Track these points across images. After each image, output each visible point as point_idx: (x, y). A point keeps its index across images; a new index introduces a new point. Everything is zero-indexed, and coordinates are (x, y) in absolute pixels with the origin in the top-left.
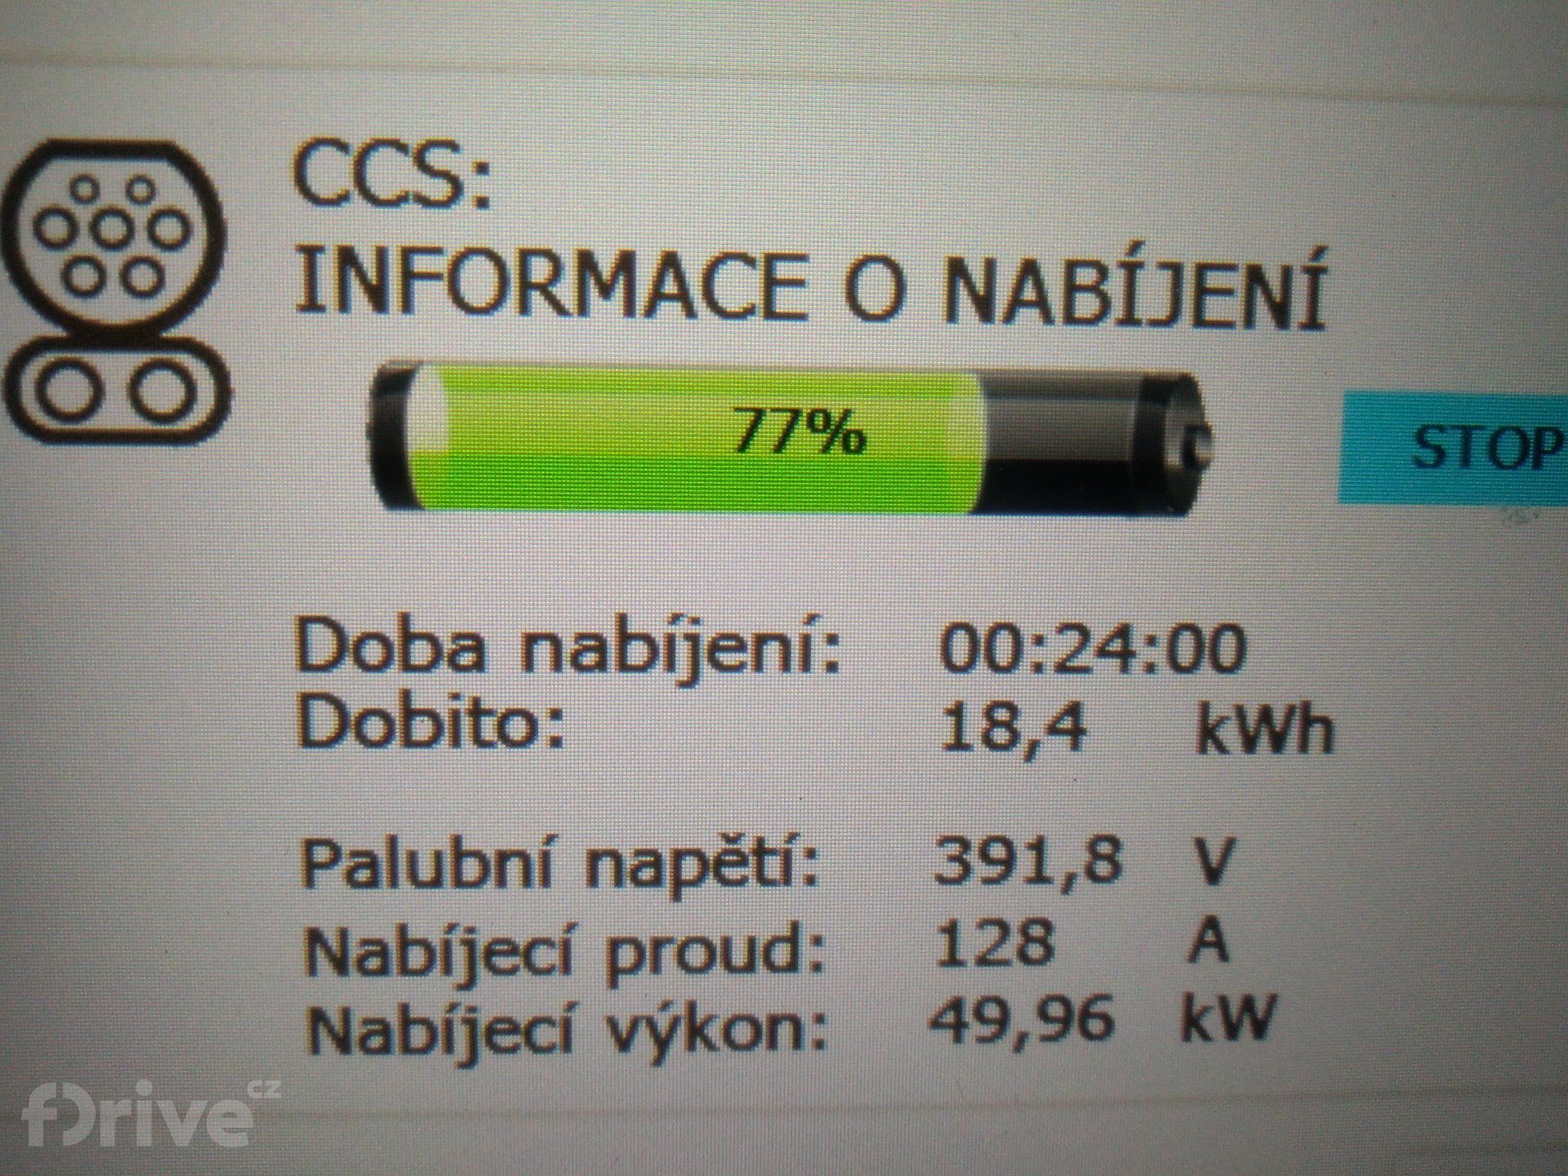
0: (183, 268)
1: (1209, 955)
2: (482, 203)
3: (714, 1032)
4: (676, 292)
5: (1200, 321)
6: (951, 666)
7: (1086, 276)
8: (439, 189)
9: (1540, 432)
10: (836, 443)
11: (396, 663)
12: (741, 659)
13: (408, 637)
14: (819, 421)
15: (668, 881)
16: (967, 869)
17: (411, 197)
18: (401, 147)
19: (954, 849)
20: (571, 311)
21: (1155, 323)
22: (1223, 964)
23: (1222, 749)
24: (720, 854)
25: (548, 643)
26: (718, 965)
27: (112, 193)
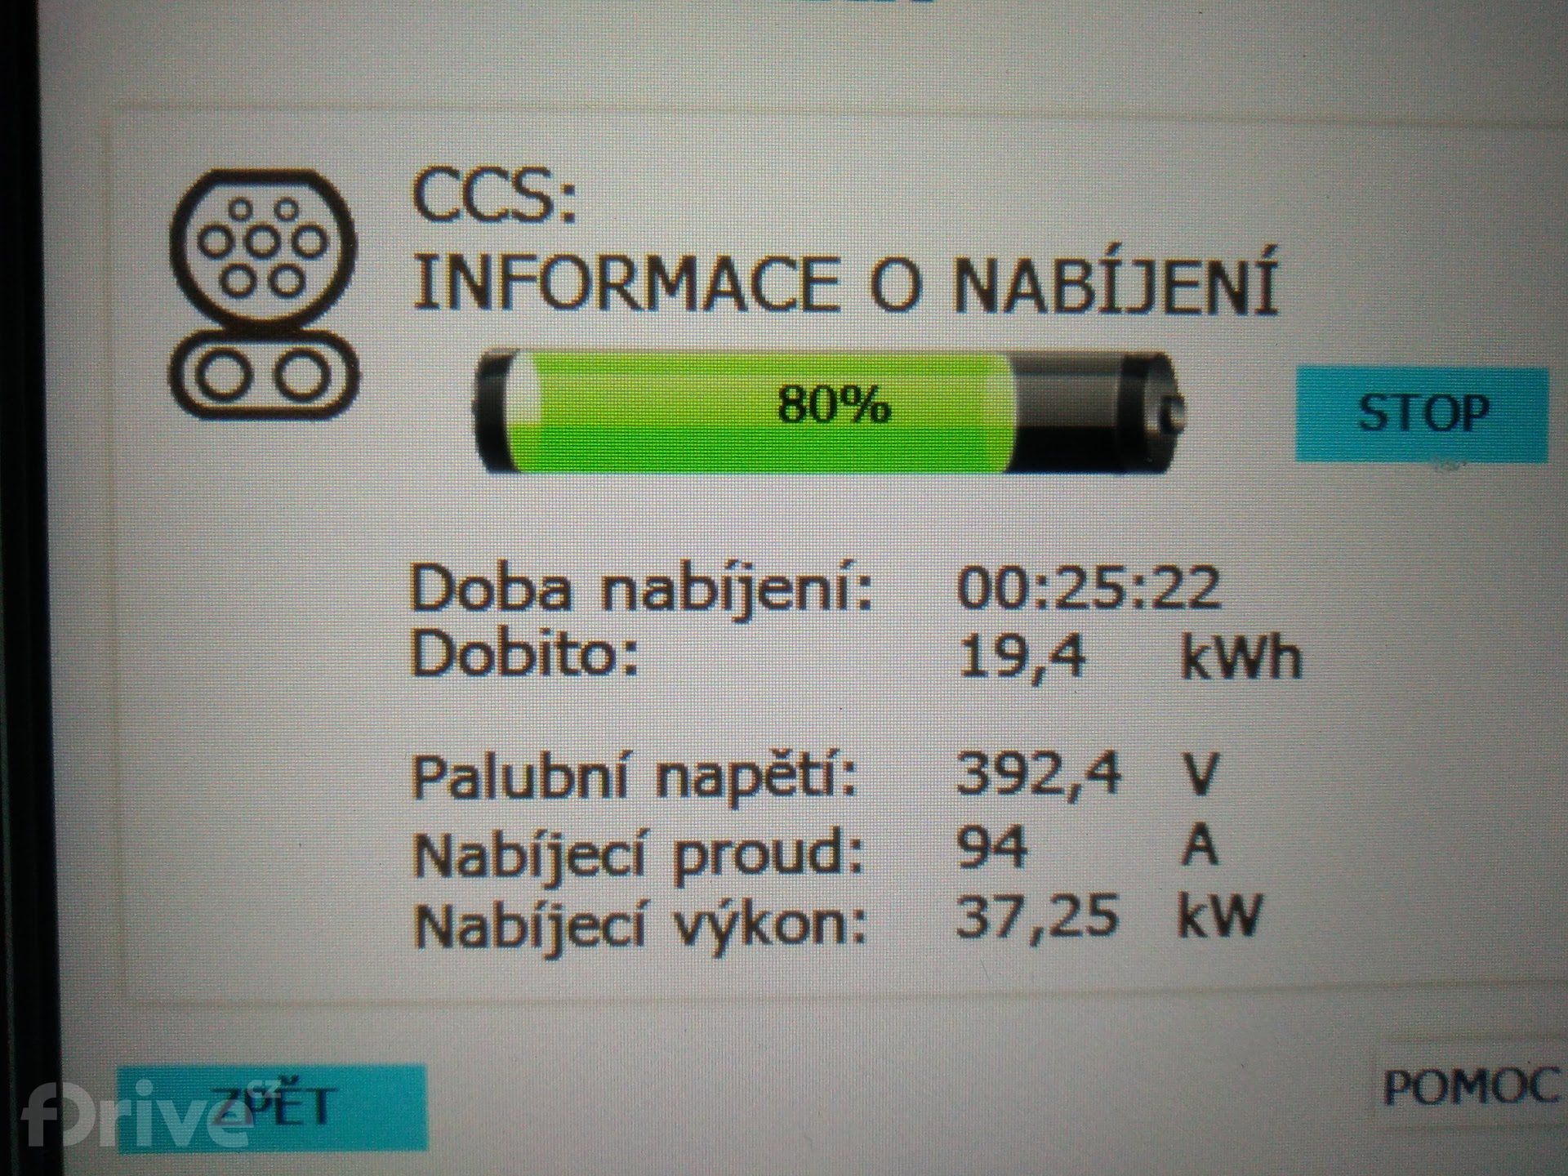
0: (320, 273)
1: (1200, 858)
2: (569, 218)
3: (768, 926)
4: (729, 289)
5: (1170, 309)
6: (968, 604)
7: (1072, 272)
8: (533, 207)
9: (1468, 399)
10: (866, 414)
11: (496, 603)
12: (788, 598)
14: (851, 395)
15: (727, 791)
16: (985, 782)
17: (510, 214)
18: (502, 173)
19: (973, 763)
20: (643, 306)
21: (1132, 311)
22: (1213, 866)
23: (1204, 675)
24: (771, 768)
25: (624, 585)
26: (771, 866)
27: (263, 213)
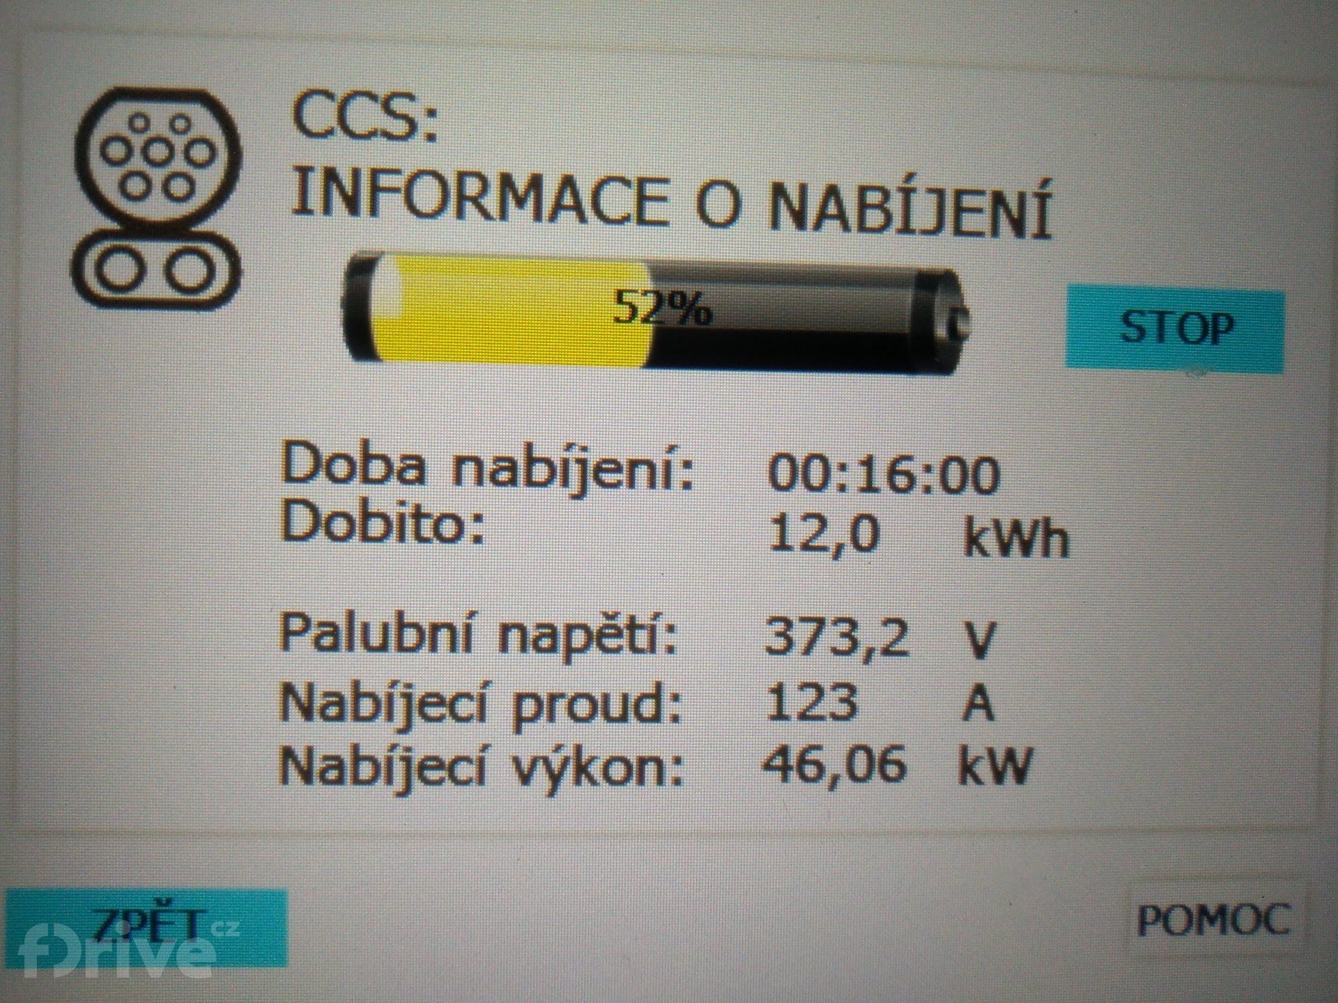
0: (208, 181)
1: (979, 714)
2: (431, 138)
3: (596, 770)
5: (958, 231)
6: (777, 486)
7: (873, 197)
8: (400, 127)
9: (1216, 317)
11: (358, 477)
12: (618, 478)
13: (367, 457)
14: (678, 299)
15: (561, 649)
16: (790, 643)
17: (379, 133)
18: (372, 97)
19: (780, 626)
20: (495, 217)
21: (925, 232)
22: (990, 722)
23: (984, 553)
24: (602, 628)
25: (473, 463)
26: (599, 715)
27: (159, 126)
